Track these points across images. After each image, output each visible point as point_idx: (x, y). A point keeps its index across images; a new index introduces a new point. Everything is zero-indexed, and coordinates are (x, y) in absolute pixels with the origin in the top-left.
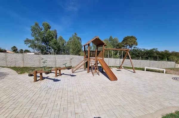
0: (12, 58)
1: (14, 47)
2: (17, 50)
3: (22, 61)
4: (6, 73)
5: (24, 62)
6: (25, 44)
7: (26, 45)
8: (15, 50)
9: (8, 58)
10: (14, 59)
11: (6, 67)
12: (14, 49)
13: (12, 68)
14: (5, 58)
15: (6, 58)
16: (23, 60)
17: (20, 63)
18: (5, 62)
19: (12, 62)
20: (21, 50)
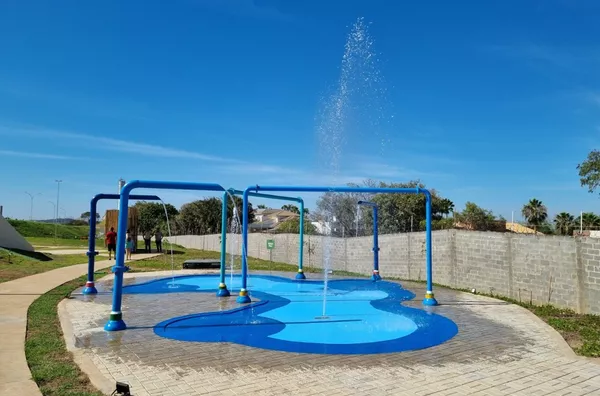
0: (530, 258)
1: (535, 203)
2: (543, 217)
3: (576, 280)
4: (522, 333)
5: (582, 286)
6: (584, 182)
7: (587, 186)
8: (536, 219)
9: (519, 260)
10: (541, 267)
11: (515, 302)
12: (531, 215)
13: (541, 309)
14: (506, 258)
15: (509, 256)
16: (581, 274)
17: (565, 287)
18: (505, 274)
19: (531, 276)
20: (564, 215)
